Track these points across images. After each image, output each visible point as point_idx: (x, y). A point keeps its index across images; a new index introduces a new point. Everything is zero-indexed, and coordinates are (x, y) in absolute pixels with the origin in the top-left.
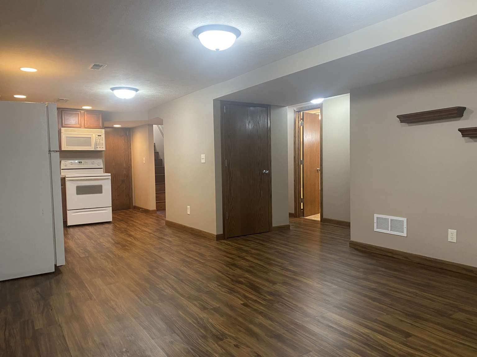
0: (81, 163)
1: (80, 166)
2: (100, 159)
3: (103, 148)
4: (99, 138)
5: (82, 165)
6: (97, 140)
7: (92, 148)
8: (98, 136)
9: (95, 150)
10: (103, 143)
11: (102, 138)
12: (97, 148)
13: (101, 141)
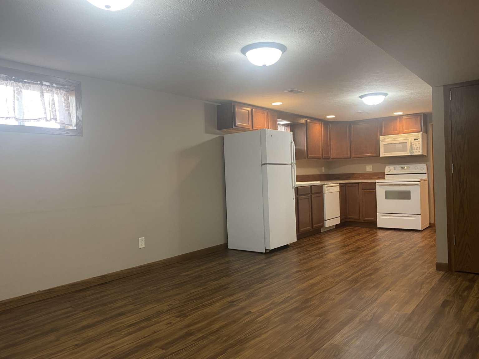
0: (404, 168)
1: (401, 171)
2: (424, 163)
3: (419, 152)
4: (415, 142)
5: (404, 170)
6: (413, 144)
7: (407, 153)
8: (415, 140)
9: (411, 155)
10: (419, 147)
11: (419, 142)
12: (413, 152)
13: (417, 145)
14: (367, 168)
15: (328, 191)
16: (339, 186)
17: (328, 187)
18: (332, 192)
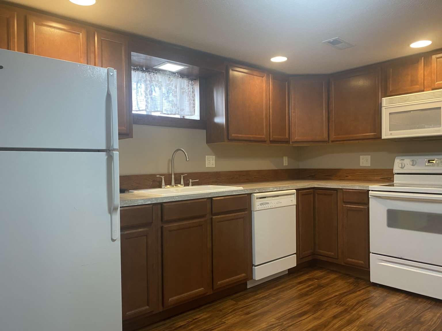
0: (433, 161)
1: (427, 168)
5: (433, 166)
14: (361, 161)
15: (264, 206)
16: (296, 194)
17: (265, 197)
18: (274, 207)
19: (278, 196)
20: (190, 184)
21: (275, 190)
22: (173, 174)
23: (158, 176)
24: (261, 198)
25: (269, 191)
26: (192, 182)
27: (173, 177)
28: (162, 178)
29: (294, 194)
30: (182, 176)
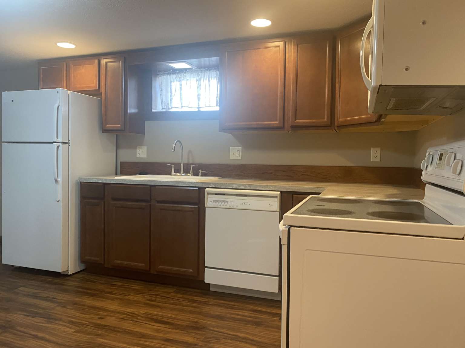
15: (219, 203)
16: (279, 197)
17: (224, 194)
18: (235, 207)
19: (246, 196)
20: (200, 174)
21: (243, 188)
22: (182, 163)
23: (168, 164)
24: (216, 194)
25: (231, 188)
26: (202, 173)
27: (182, 166)
28: (172, 166)
29: (276, 197)
30: (192, 166)
